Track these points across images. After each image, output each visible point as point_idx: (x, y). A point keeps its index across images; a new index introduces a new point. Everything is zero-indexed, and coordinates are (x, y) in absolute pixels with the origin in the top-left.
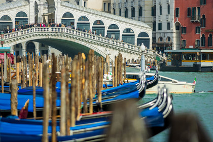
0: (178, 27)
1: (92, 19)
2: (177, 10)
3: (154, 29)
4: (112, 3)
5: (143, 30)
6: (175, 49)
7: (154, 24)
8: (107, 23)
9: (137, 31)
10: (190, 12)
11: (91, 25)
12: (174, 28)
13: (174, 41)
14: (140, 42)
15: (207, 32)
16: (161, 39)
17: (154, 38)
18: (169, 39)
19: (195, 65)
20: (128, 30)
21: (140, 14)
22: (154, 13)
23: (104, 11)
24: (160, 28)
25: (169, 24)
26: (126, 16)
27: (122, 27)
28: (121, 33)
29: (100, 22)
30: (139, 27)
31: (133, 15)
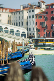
0: (37, 30)
1: (4, 27)
2: (36, 23)
3: (28, 30)
5: (23, 31)
6: (36, 38)
7: (28, 28)
8: (10, 29)
9: (21, 31)
10: (41, 24)
12: (35, 30)
14: (22, 35)
15: (48, 31)
16: (30, 34)
17: (28, 34)
18: (33, 34)
19: (44, 44)
20: (18, 31)
21: (22, 25)
23: (8, 24)
24: (30, 30)
25: (33, 28)
26: (17, 25)
27: (15, 30)
28: (15, 32)
29: (7, 28)
31: (19, 25)
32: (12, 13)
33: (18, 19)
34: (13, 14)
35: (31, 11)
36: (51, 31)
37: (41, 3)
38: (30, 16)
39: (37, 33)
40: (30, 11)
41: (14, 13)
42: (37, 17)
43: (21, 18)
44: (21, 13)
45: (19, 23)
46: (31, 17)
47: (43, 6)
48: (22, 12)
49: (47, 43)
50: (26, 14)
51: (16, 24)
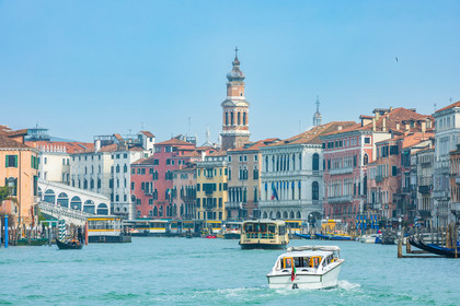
0: (133, 199)
1: (57, 192)
2: (132, 184)
3: (112, 200)
4: (71, 173)
5: (102, 202)
6: (131, 219)
7: (112, 195)
8: (71, 196)
9: (97, 203)
10: (145, 186)
11: (57, 197)
12: (129, 200)
13: (130, 211)
14: (100, 212)
15: (159, 204)
16: (118, 209)
17: (112, 208)
18: (126, 209)
20: (89, 202)
21: (99, 186)
22: (111, 186)
23: (63, 182)
24: (117, 200)
25: (125, 196)
26: (85, 187)
27: (84, 199)
28: (83, 205)
29: (65, 195)
30: (99, 199)
31: (92, 187)
32: (73, 156)
33: (89, 171)
34: (77, 158)
35: (122, 156)
36: (164, 203)
37: (144, 137)
38: (118, 167)
39: (135, 208)
40: (118, 156)
41: (79, 155)
42: (133, 172)
43: (96, 170)
44: (96, 158)
45: (92, 182)
46: (122, 169)
47: (150, 145)
48: (100, 155)
49: (152, 230)
50: (108, 161)
51: (82, 184)
